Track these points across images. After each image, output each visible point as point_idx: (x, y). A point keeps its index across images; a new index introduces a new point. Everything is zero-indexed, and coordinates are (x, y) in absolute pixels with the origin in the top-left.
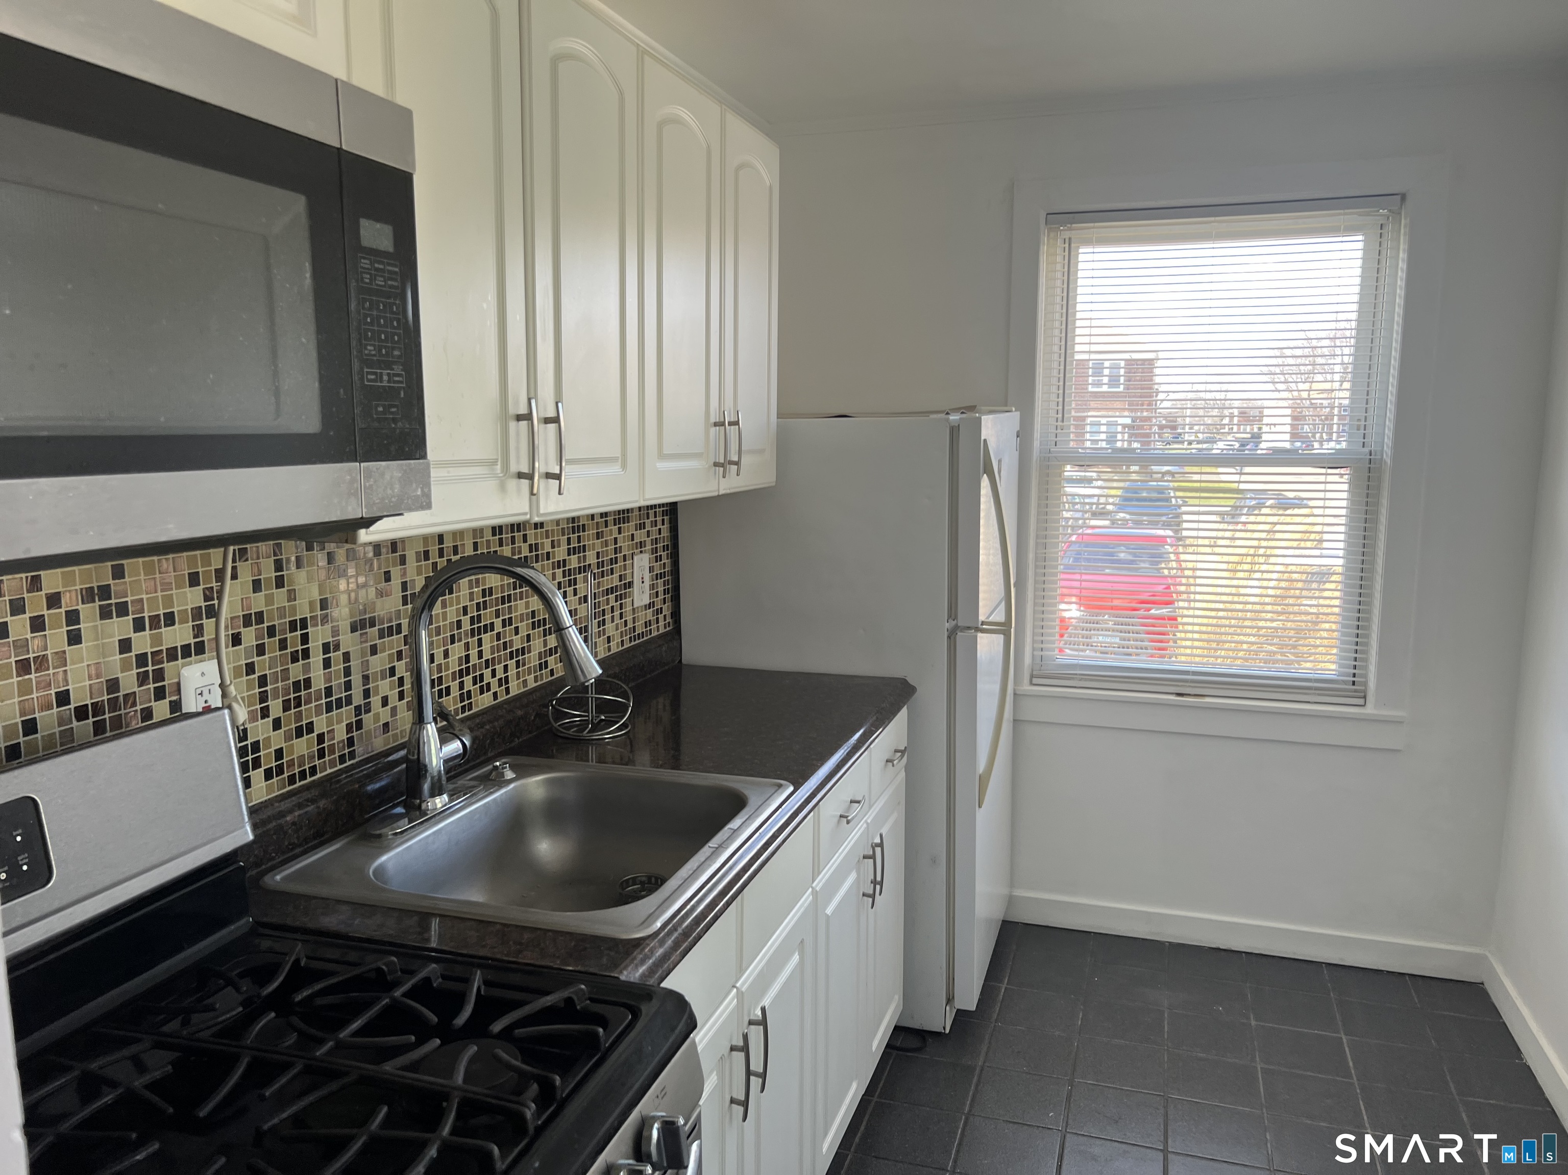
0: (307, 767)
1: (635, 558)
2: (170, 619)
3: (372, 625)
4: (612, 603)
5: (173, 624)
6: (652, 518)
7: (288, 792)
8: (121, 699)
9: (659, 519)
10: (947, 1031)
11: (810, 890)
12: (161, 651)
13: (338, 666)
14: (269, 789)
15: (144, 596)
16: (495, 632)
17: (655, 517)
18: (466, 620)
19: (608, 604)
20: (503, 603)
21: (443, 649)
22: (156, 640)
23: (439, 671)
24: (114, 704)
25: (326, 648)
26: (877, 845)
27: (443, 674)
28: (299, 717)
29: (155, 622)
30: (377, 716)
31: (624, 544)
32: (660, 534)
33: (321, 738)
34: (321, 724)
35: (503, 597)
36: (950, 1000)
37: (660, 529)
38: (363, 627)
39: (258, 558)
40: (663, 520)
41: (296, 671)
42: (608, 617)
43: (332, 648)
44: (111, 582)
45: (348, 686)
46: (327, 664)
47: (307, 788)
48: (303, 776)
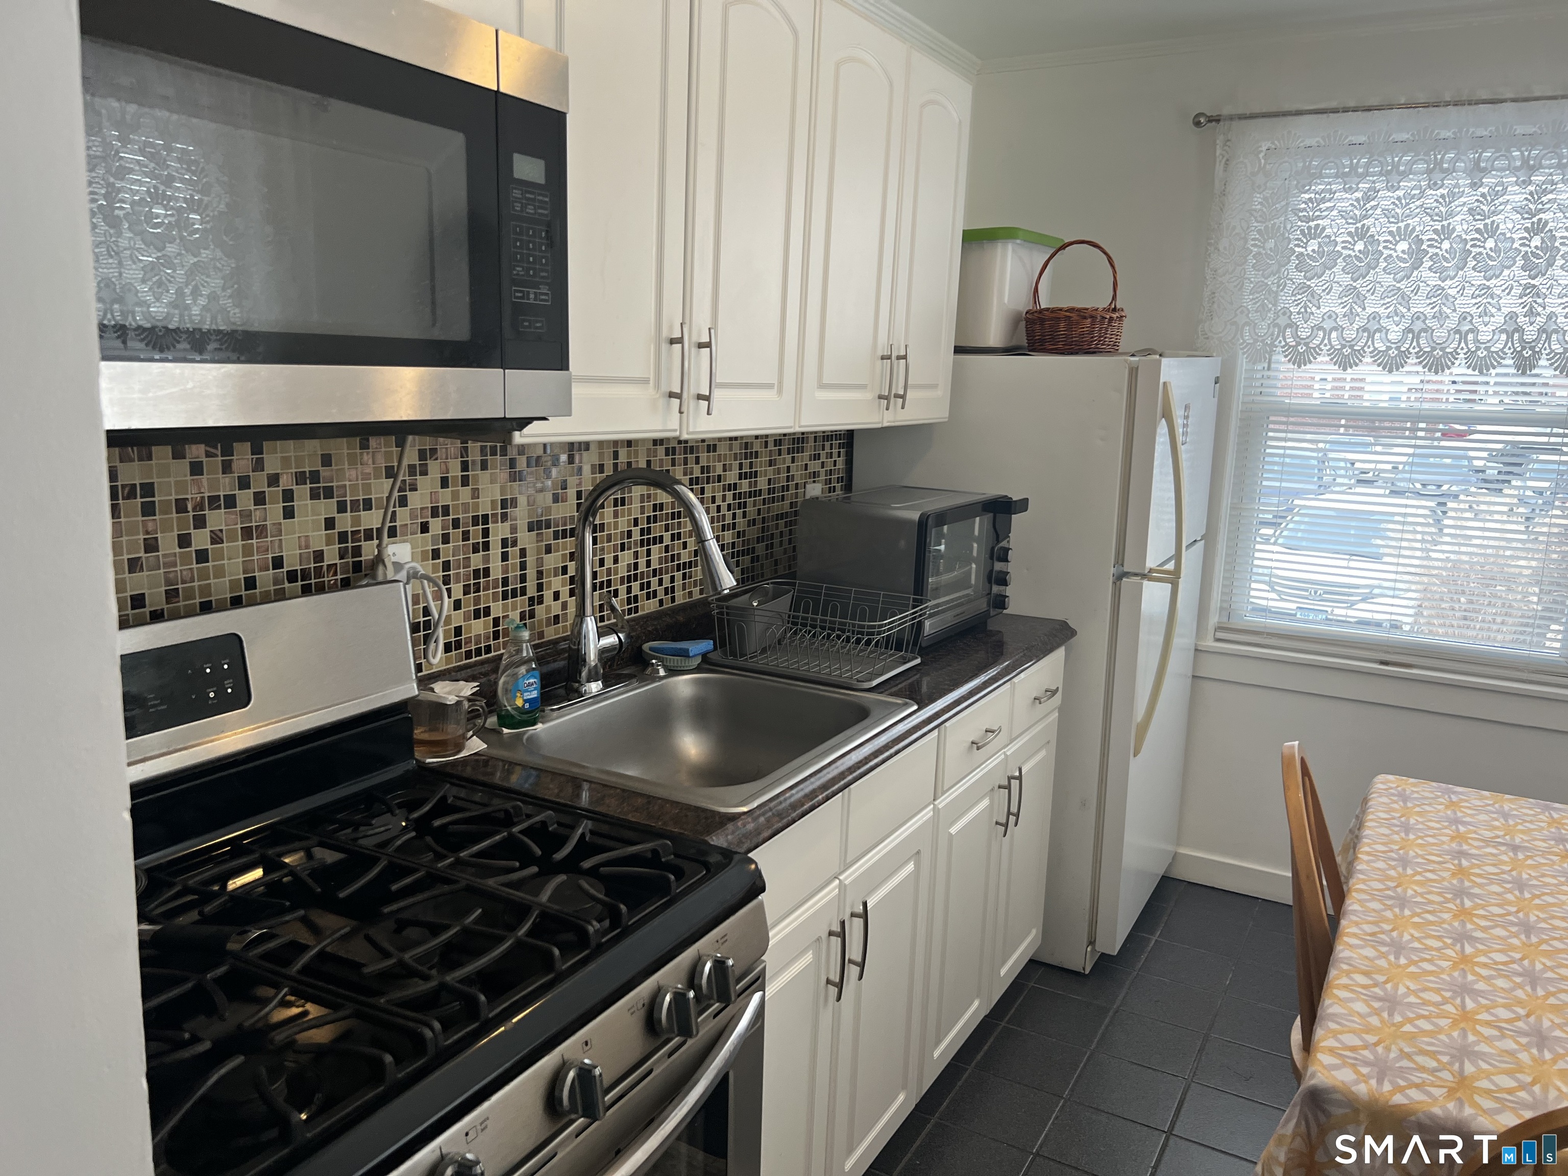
0: (483, 645)
1: (807, 486)
2: (368, 505)
3: (548, 527)
4: (782, 527)
5: (371, 509)
6: (827, 450)
7: (464, 664)
8: (325, 568)
9: (835, 451)
10: (1087, 972)
11: (932, 806)
12: (360, 531)
13: (514, 560)
14: (448, 660)
15: (347, 483)
16: (664, 544)
17: (831, 449)
18: (636, 531)
19: (777, 529)
20: (673, 519)
21: (613, 554)
22: (356, 521)
23: (609, 574)
24: (319, 572)
25: (504, 543)
26: (1015, 778)
27: (612, 577)
28: (477, 601)
29: (355, 506)
30: (548, 609)
31: (797, 473)
32: (835, 465)
33: (496, 621)
34: (497, 610)
35: (673, 513)
36: (1092, 943)
37: (835, 461)
38: (540, 528)
39: (447, 458)
40: (839, 452)
41: (477, 561)
42: (776, 541)
43: (509, 543)
44: (320, 468)
45: (523, 579)
46: (505, 556)
47: (482, 663)
48: (478, 652)
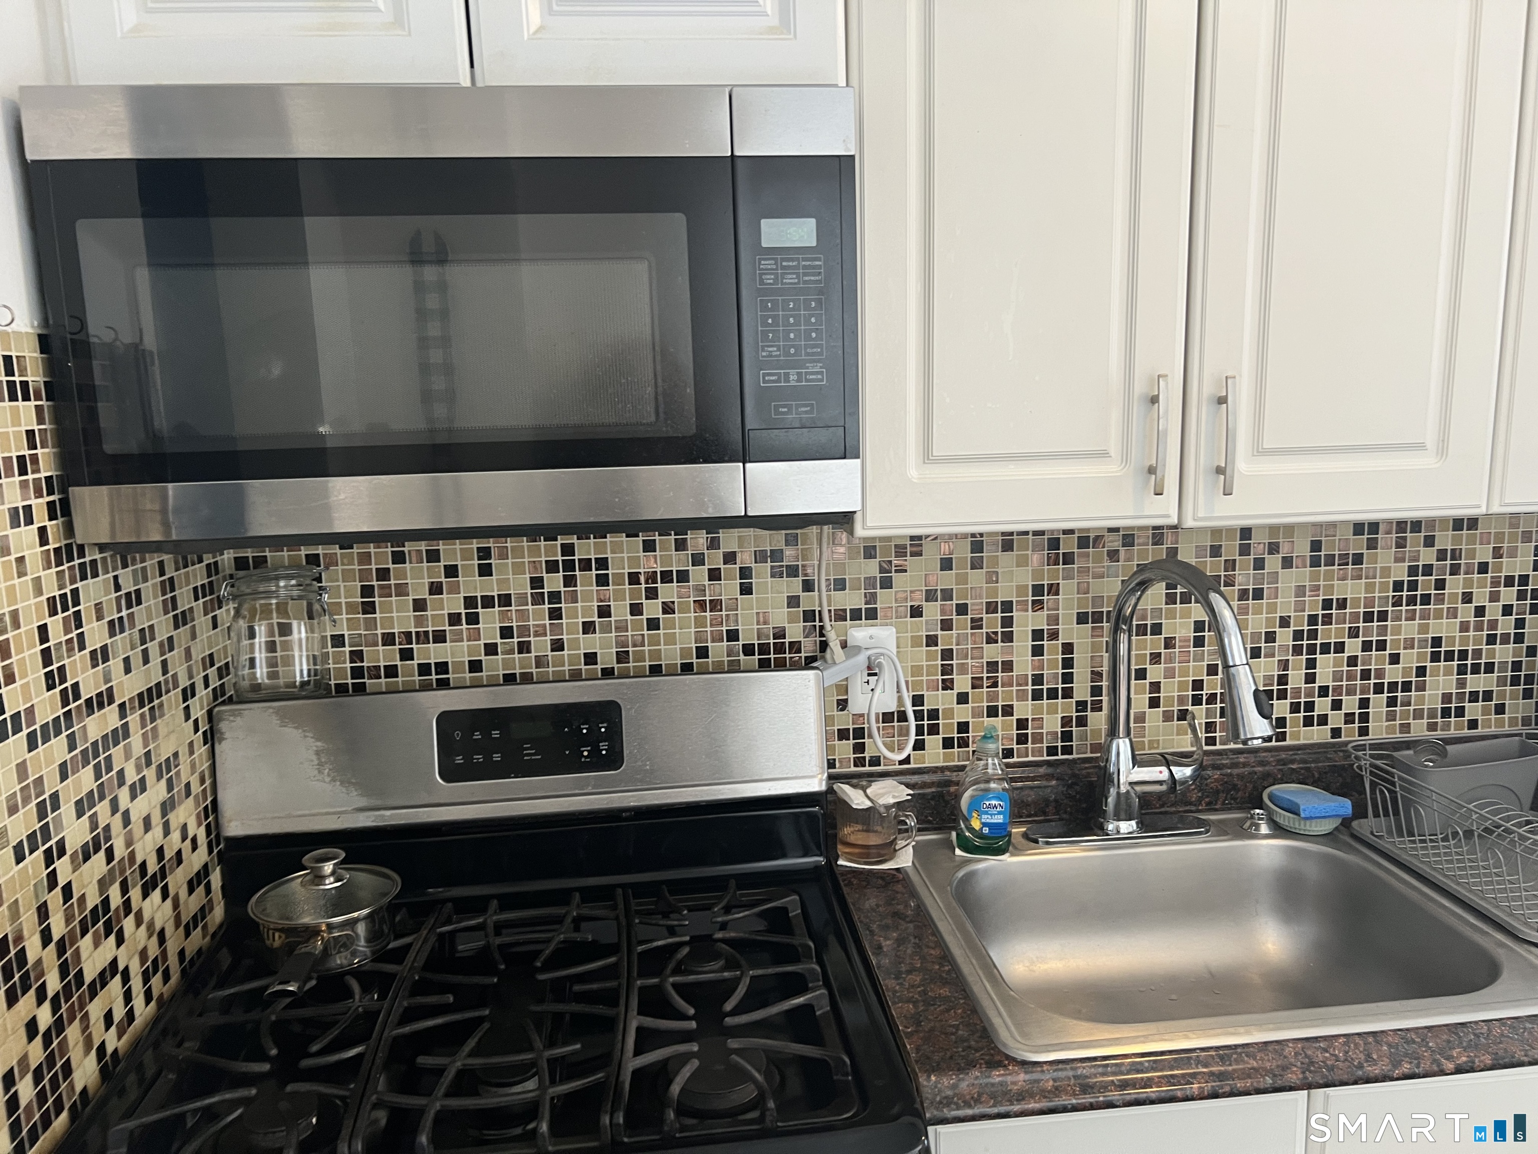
2: (841, 585)
5: (844, 589)
8: (787, 645)
13: (1052, 656)
14: (946, 758)
15: (816, 562)
16: (1347, 655)
18: (1285, 633)
20: (1369, 620)
24: (779, 648)
25: (1037, 635)
28: (993, 697)
33: (1022, 724)
34: (1024, 710)
41: (994, 652)
43: (1046, 636)
45: (1068, 678)
46: (1038, 651)
